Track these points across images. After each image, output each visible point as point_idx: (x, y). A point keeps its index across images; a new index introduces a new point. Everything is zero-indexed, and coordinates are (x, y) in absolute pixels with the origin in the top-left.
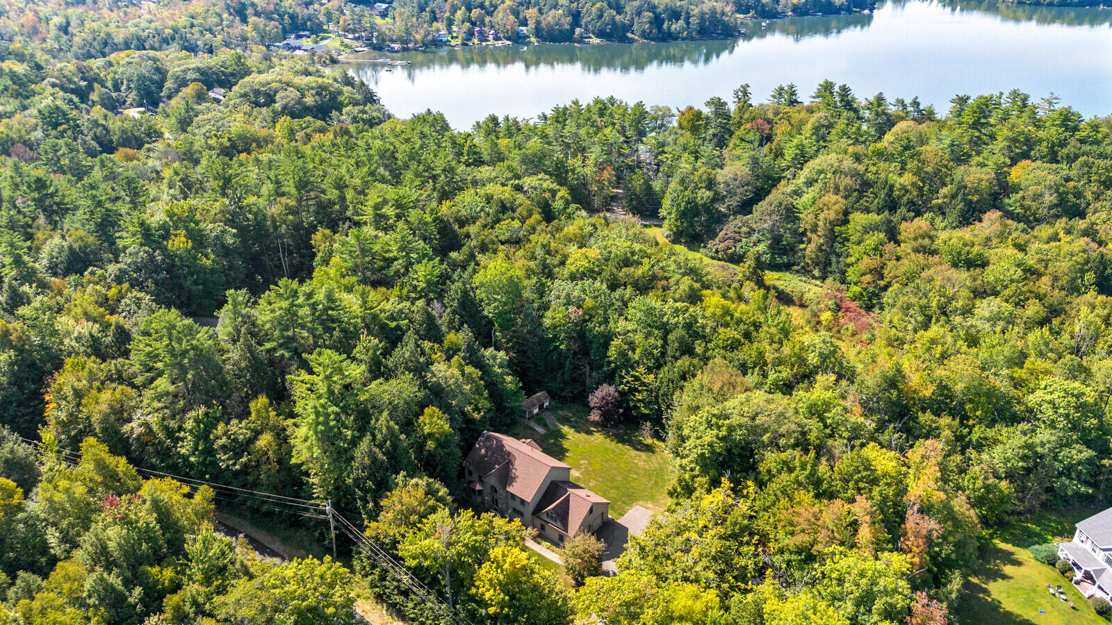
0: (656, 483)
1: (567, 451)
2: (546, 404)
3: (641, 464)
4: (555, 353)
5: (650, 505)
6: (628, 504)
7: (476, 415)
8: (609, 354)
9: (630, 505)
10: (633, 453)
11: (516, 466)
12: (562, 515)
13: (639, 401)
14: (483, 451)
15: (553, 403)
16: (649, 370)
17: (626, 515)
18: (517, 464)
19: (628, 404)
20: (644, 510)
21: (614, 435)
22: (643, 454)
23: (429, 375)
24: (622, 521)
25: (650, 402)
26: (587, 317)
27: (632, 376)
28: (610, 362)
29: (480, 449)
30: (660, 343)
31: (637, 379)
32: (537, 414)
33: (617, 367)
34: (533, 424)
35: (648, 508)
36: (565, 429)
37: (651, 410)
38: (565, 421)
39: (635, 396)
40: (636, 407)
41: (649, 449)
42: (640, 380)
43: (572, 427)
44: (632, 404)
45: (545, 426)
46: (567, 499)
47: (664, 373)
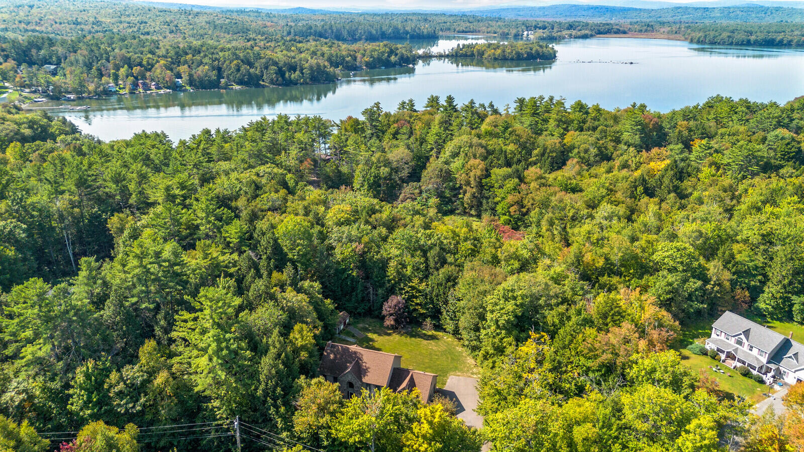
2: (348, 321)
3: (434, 348)
4: (348, 280)
5: (459, 374)
6: (444, 376)
8: (389, 274)
9: (446, 376)
10: (425, 342)
13: (417, 304)
14: (332, 356)
15: (351, 320)
16: (421, 281)
17: (447, 384)
18: (365, 360)
19: (409, 308)
20: (457, 377)
21: (406, 333)
22: (431, 342)
24: (447, 388)
25: (426, 304)
26: (366, 250)
27: (409, 287)
28: (389, 281)
29: (329, 354)
30: (422, 260)
31: (413, 288)
32: (344, 330)
33: (396, 283)
34: (344, 337)
35: (459, 376)
36: (370, 335)
37: (427, 309)
38: (367, 330)
39: (413, 301)
40: (415, 310)
41: (433, 338)
42: (416, 288)
43: (375, 333)
44: (412, 308)
45: (354, 336)
46: (412, 378)
47: (432, 280)
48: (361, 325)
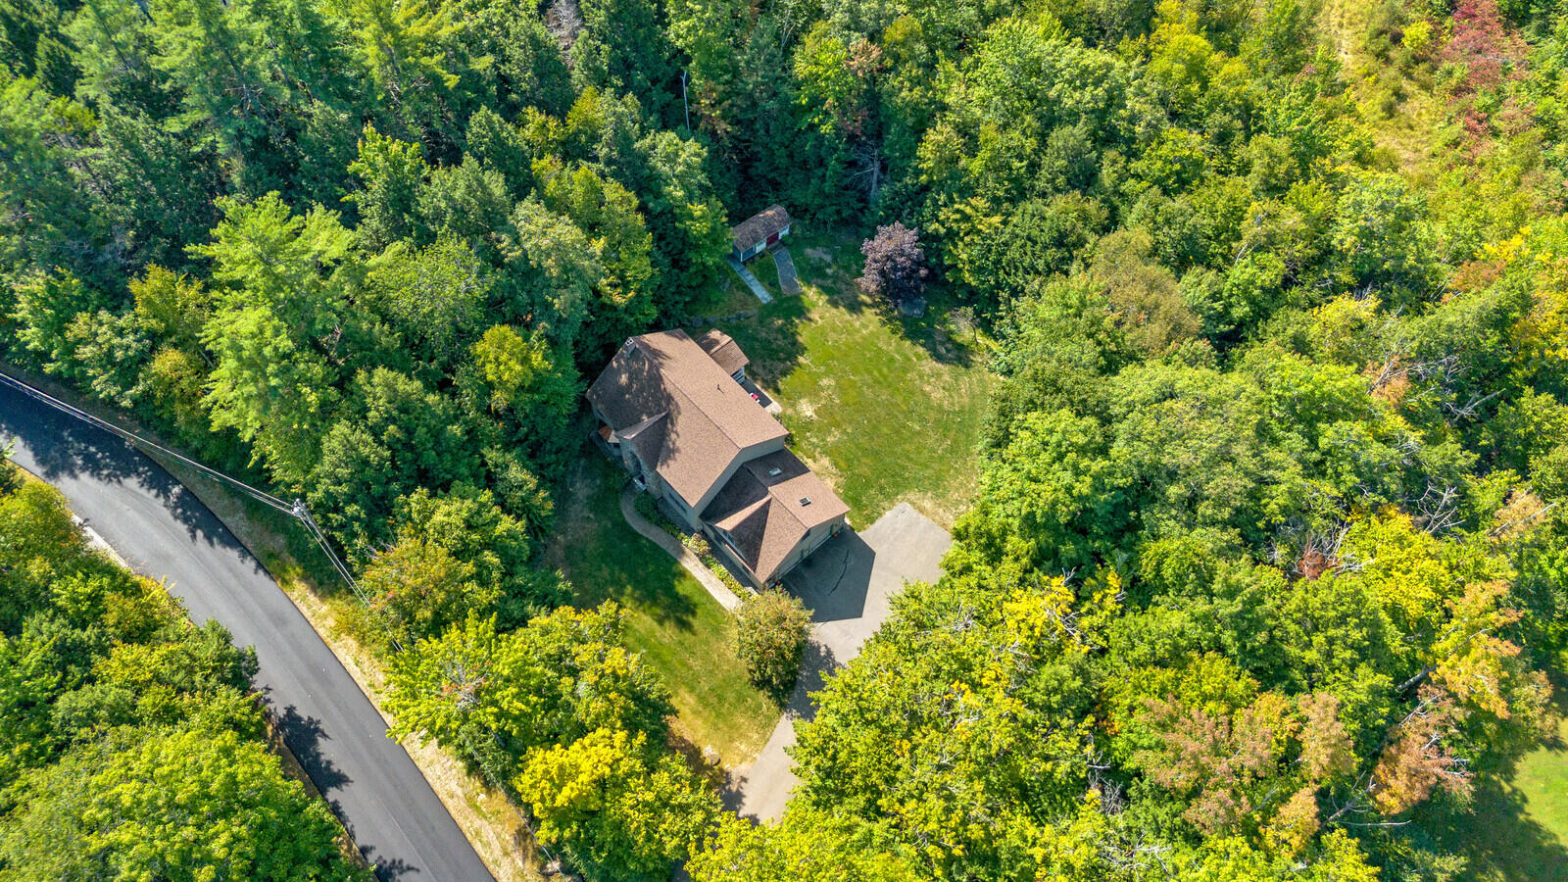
0: (952, 450)
1: (803, 350)
2: (784, 232)
3: (937, 395)
4: (810, 137)
5: (928, 504)
6: (887, 496)
7: (619, 300)
8: (920, 153)
9: (890, 498)
10: (929, 365)
11: (679, 428)
12: (751, 537)
14: (624, 379)
15: (798, 231)
16: (995, 204)
17: (878, 523)
18: (681, 423)
20: (915, 513)
21: (904, 319)
22: (944, 369)
23: (506, 240)
24: (867, 535)
26: (889, 62)
27: (958, 211)
28: (918, 172)
29: (618, 372)
30: (1030, 144)
31: (965, 218)
32: (762, 255)
33: (931, 184)
34: (749, 278)
35: (922, 510)
36: (812, 295)
37: (982, 282)
38: (813, 273)
39: (955, 248)
40: (955, 269)
41: (960, 354)
42: (971, 222)
43: (825, 289)
44: (947, 262)
45: (773, 285)
46: (764, 511)
47: (1023, 216)
48: (814, 254)
